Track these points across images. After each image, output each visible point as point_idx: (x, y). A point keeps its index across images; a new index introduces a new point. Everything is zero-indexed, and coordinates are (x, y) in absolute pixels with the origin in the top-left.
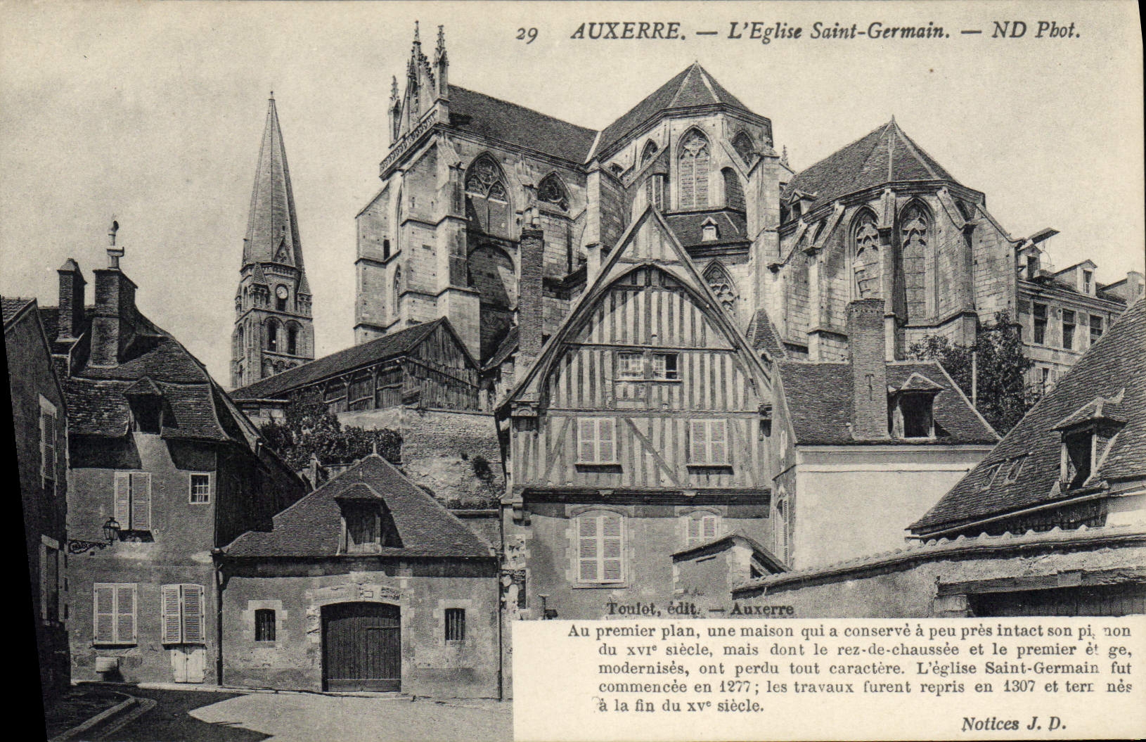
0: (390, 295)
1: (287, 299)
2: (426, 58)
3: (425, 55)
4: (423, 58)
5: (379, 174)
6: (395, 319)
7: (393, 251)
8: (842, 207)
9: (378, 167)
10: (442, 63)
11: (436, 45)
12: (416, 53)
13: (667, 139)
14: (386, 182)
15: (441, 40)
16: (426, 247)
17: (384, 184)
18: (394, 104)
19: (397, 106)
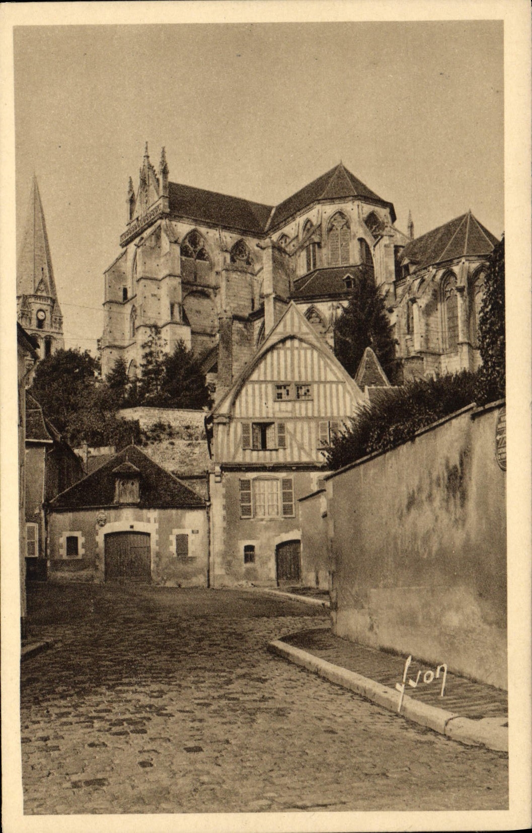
0: (127, 326)
1: (44, 319)
2: (153, 167)
3: (152, 165)
4: (151, 167)
5: (119, 242)
6: (131, 342)
7: (129, 295)
8: (434, 271)
9: (119, 239)
10: (165, 172)
11: (160, 160)
12: (146, 164)
13: (320, 220)
14: (125, 248)
15: (163, 156)
16: (154, 295)
17: (123, 250)
18: (131, 195)
19: (132, 197)
